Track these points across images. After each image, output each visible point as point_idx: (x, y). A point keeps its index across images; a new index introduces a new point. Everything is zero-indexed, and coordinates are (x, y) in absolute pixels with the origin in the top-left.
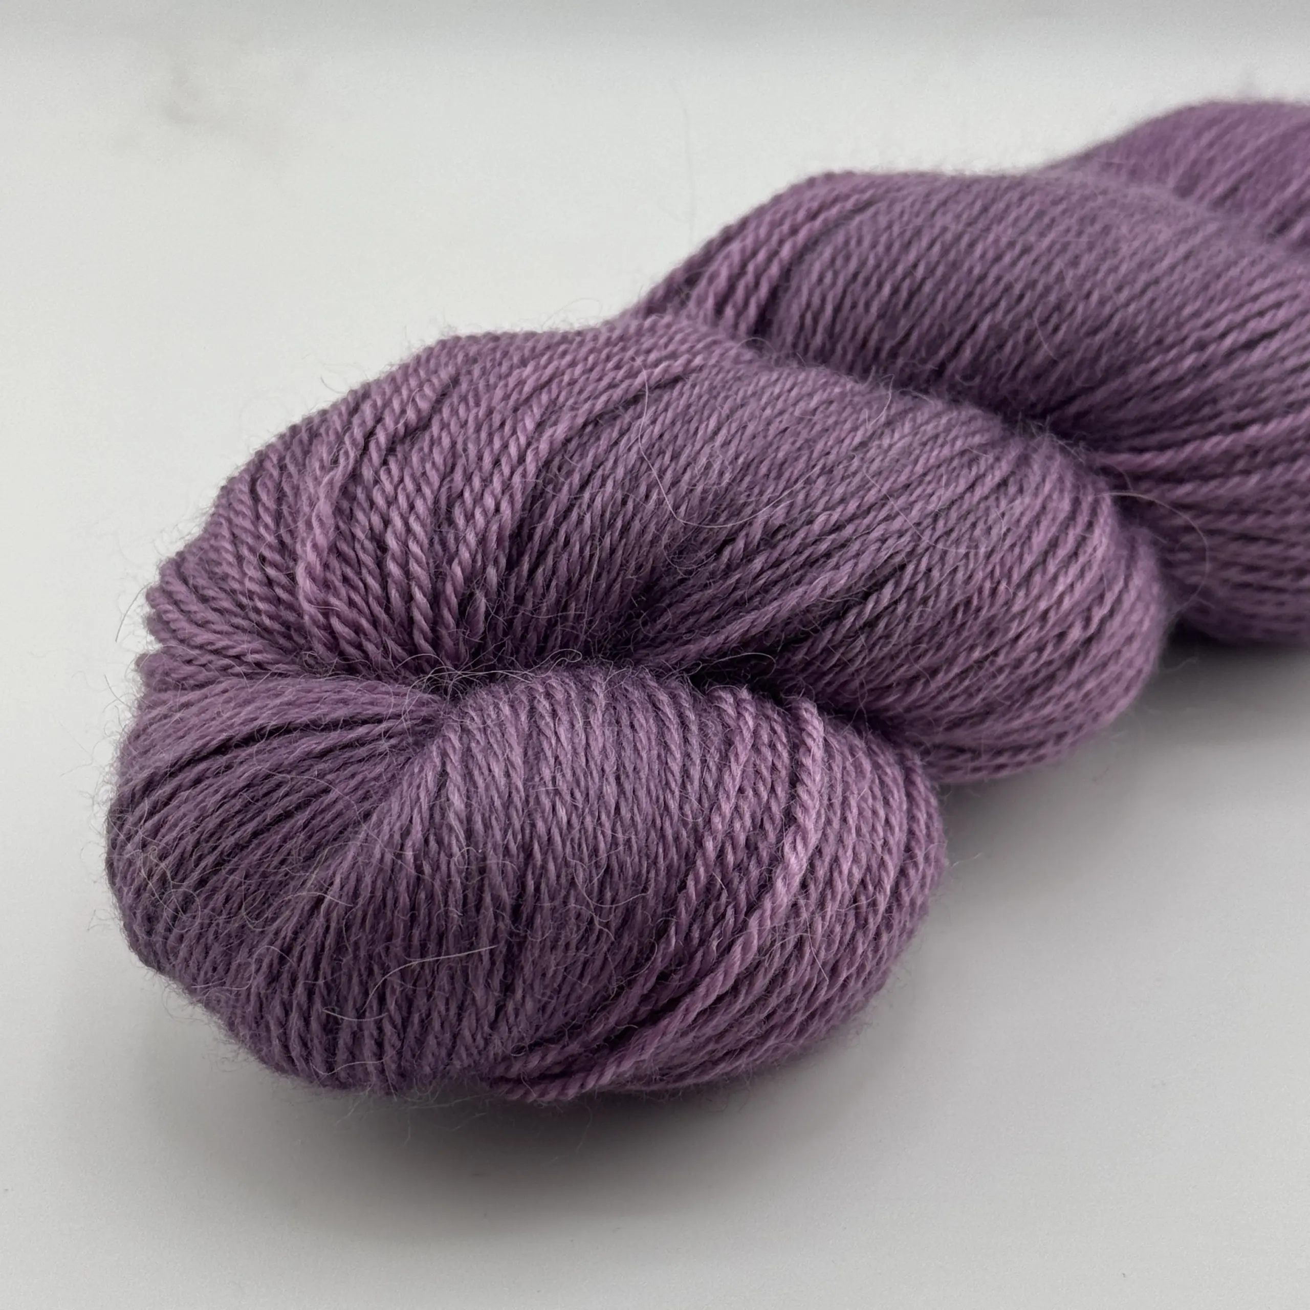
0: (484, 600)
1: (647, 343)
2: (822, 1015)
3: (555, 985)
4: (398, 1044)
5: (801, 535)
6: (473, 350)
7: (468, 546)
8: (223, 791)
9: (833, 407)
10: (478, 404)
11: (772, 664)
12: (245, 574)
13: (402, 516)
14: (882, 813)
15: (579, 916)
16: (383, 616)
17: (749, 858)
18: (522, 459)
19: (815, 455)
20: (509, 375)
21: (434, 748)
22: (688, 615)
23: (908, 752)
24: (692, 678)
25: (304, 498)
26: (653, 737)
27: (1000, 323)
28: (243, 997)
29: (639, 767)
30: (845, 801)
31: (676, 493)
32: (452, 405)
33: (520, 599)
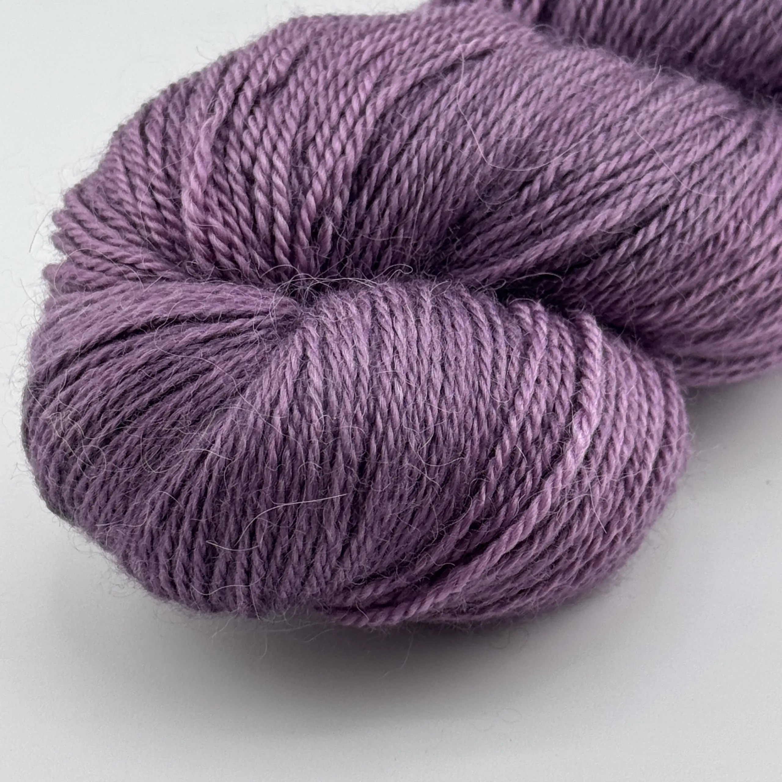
0: (331, 223)
1: (460, 25)
2: (594, 566)
3: (390, 529)
4: (263, 573)
5: (585, 179)
6: (319, 27)
7: (320, 180)
8: (124, 368)
9: (610, 80)
10: (326, 67)
11: (560, 283)
12: (136, 199)
13: (267, 154)
14: (645, 407)
15: (411, 474)
16: (251, 235)
17: (544, 434)
18: (362, 112)
19: (597, 116)
20: (350, 45)
21: (296, 337)
22: (494, 242)
23: (664, 361)
24: (497, 291)
25: (186, 139)
26: (470, 336)
27: (741, 17)
28: (137, 533)
29: (459, 358)
30: (617, 396)
31: (486, 143)
32: (304, 67)
33: (360, 225)
